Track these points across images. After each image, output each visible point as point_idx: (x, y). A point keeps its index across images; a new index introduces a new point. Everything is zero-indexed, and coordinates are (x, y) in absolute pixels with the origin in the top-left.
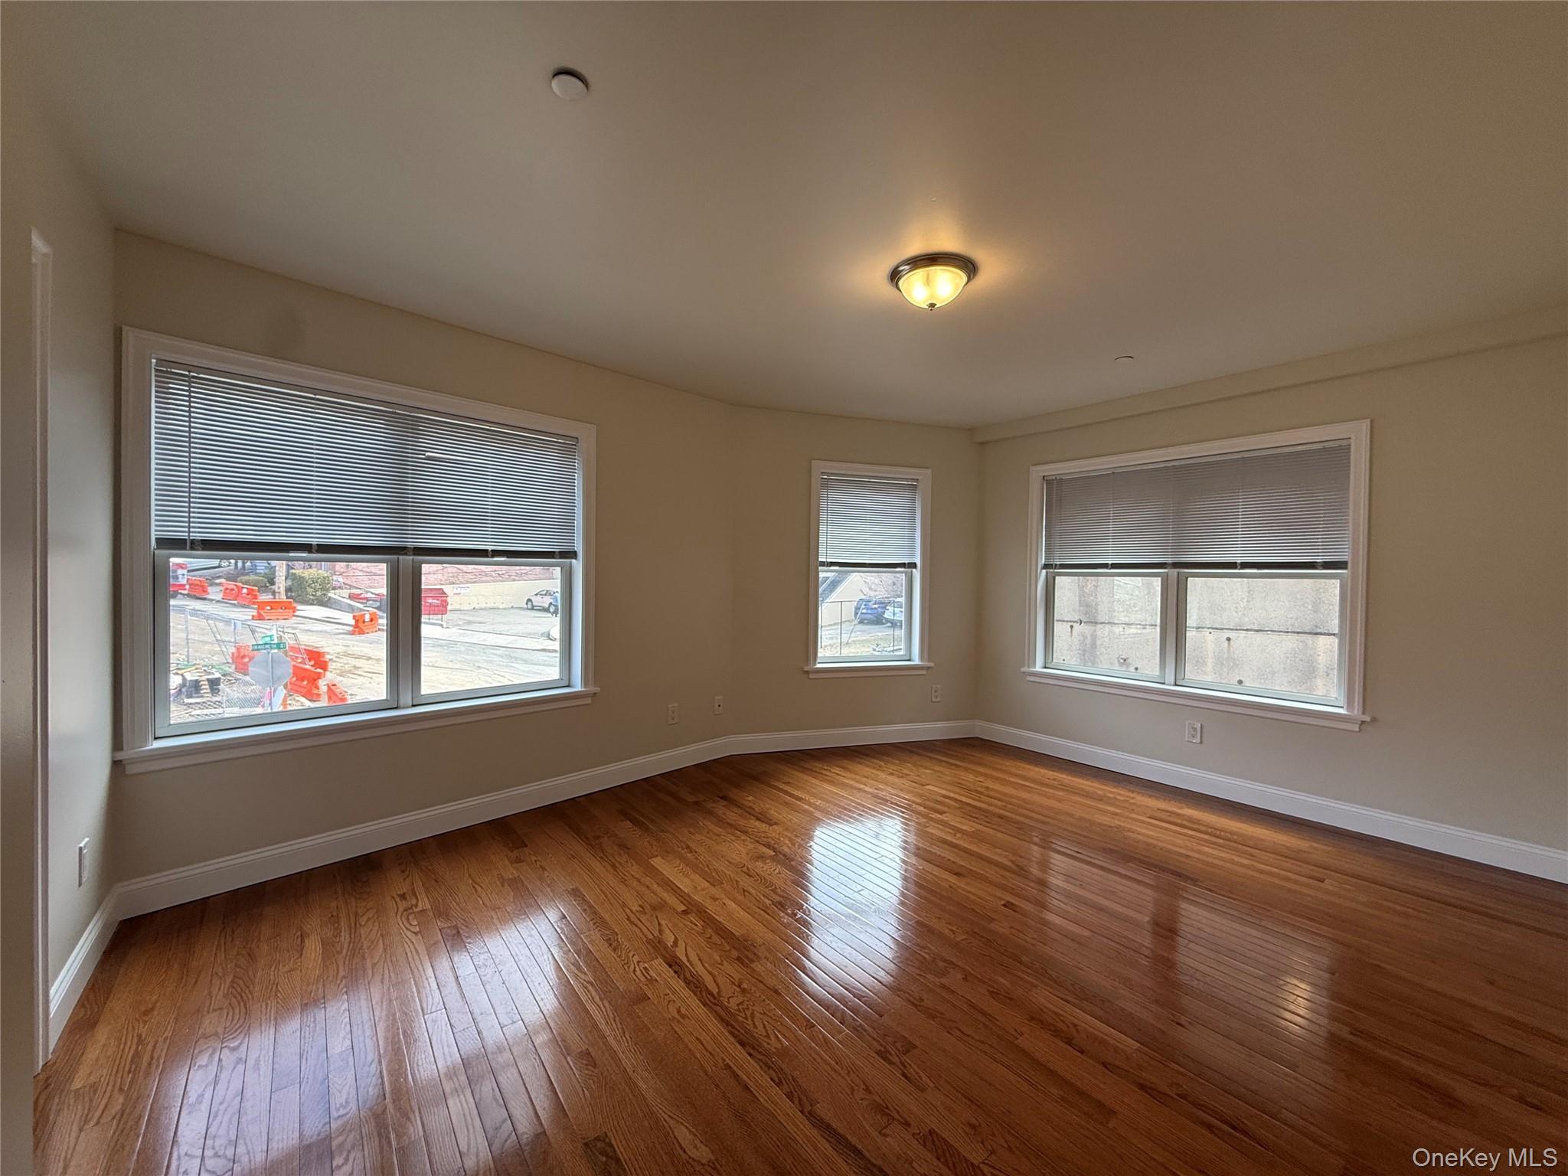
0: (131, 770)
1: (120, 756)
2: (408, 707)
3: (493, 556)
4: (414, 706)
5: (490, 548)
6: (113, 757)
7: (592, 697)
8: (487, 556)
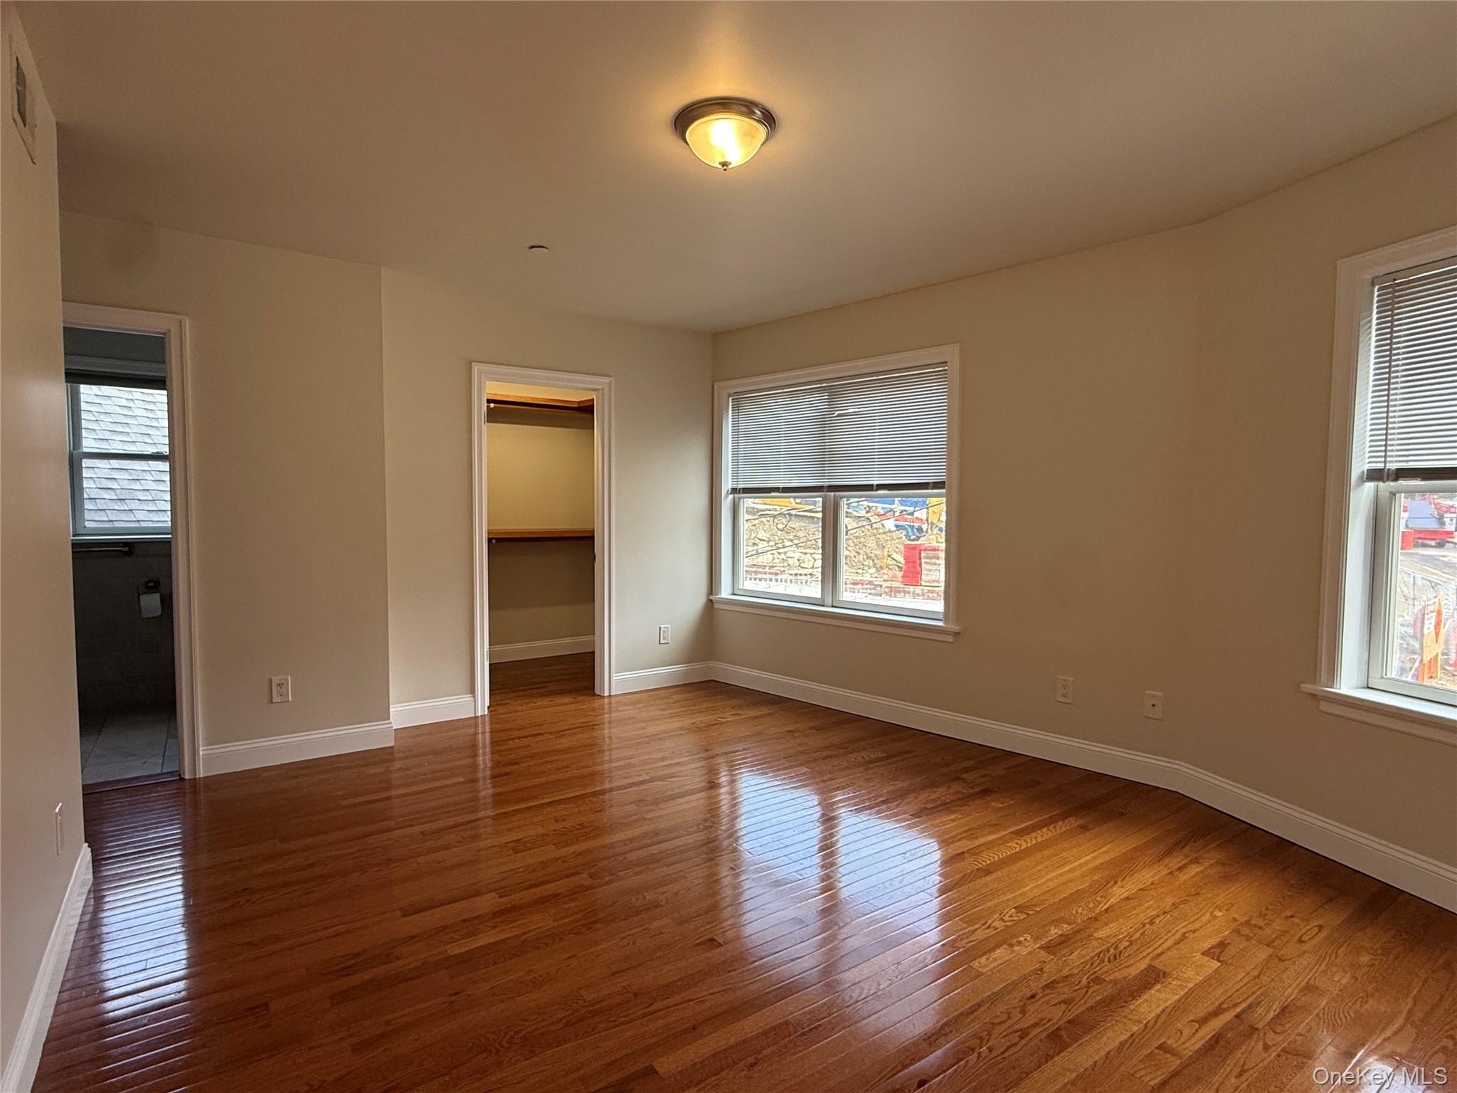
0: (716, 606)
1: (711, 597)
2: (827, 606)
3: (877, 490)
4: (833, 606)
5: (875, 483)
6: (708, 598)
7: (954, 636)
8: (872, 490)
